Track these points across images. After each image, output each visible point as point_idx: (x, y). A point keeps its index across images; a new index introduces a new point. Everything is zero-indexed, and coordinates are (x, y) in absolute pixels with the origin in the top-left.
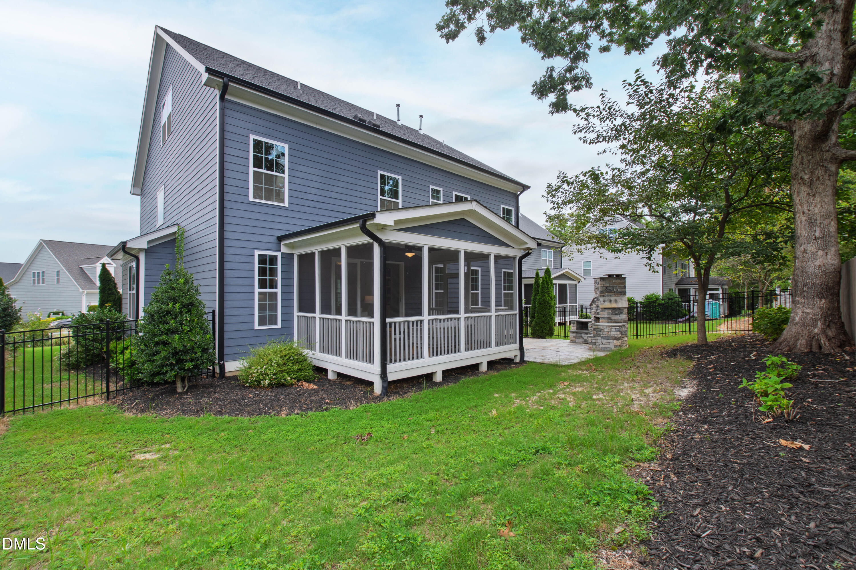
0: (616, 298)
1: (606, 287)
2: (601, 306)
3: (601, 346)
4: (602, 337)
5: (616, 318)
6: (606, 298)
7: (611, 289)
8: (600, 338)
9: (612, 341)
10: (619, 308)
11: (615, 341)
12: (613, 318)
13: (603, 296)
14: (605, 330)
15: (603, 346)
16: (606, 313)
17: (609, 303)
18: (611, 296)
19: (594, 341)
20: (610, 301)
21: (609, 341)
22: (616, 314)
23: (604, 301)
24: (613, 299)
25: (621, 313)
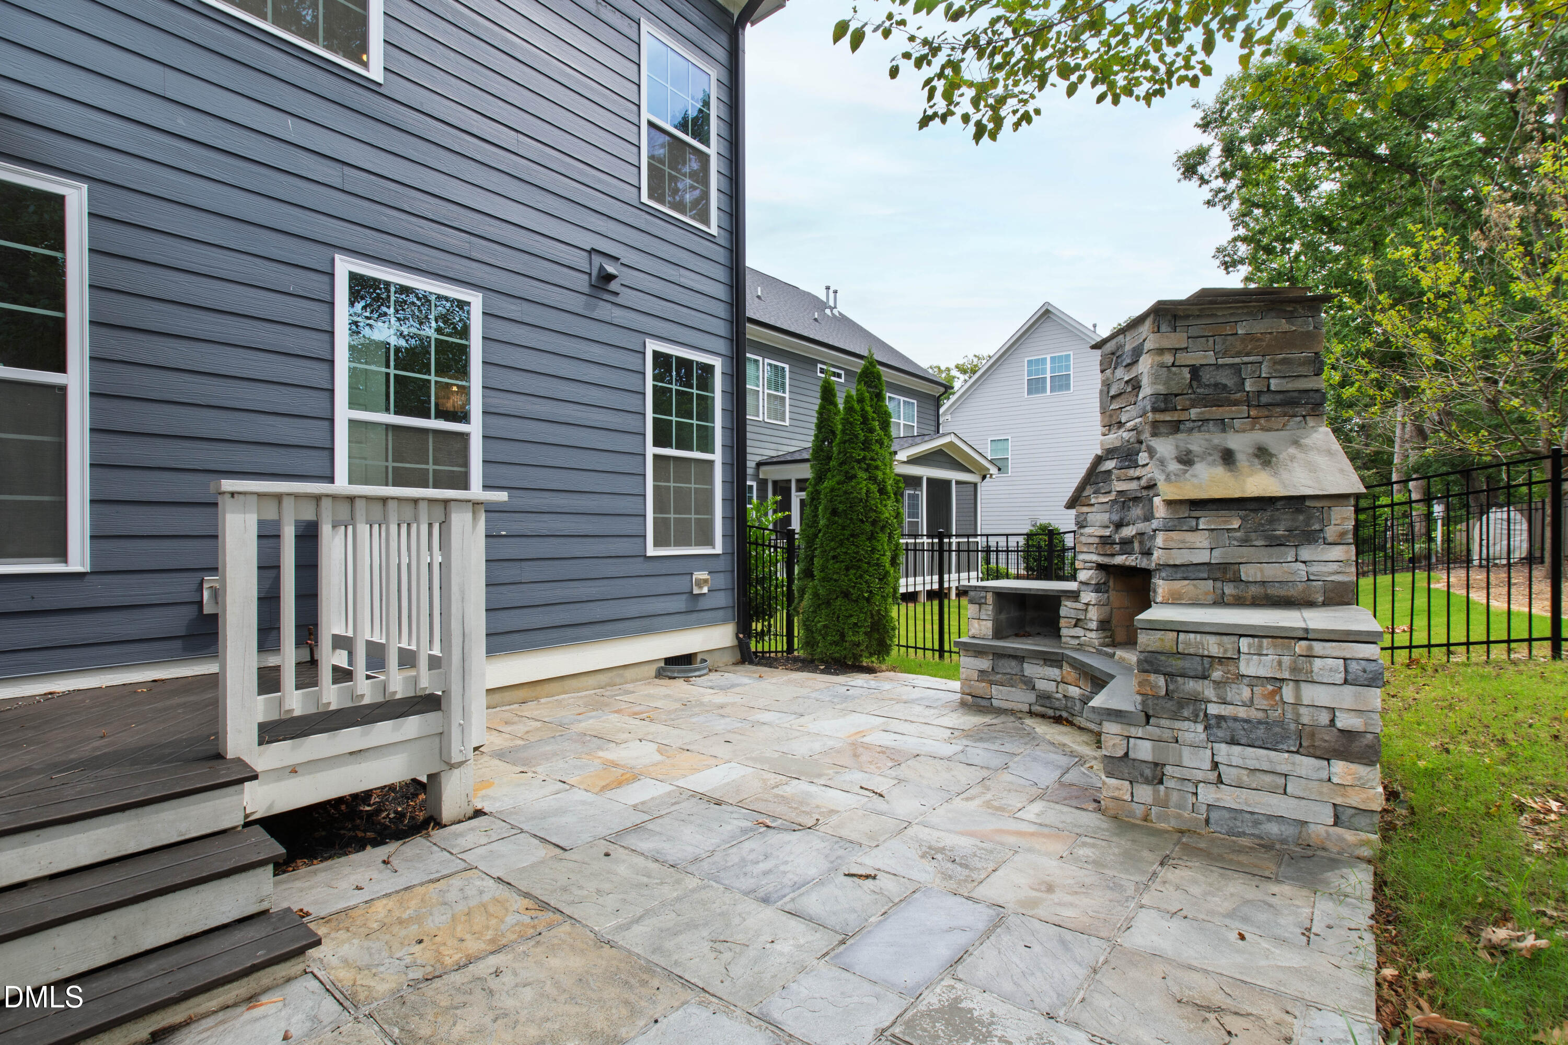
0: (1268, 439)
1: (1195, 371)
2: (1167, 491)
3: (1207, 794)
4: (1212, 724)
5: (1271, 572)
6: (1196, 442)
7: (1227, 379)
8: (1194, 732)
9: (1306, 765)
10: (1297, 502)
11: (1340, 769)
12: (1247, 573)
13: (1175, 427)
14: (1249, 667)
15: (1228, 797)
16: (1201, 540)
17: (1219, 471)
18: (1223, 425)
19: (1144, 751)
20: (1228, 457)
21: (1281, 760)
22: (1276, 543)
23: (1186, 460)
24: (1240, 442)
25: (1311, 537)
